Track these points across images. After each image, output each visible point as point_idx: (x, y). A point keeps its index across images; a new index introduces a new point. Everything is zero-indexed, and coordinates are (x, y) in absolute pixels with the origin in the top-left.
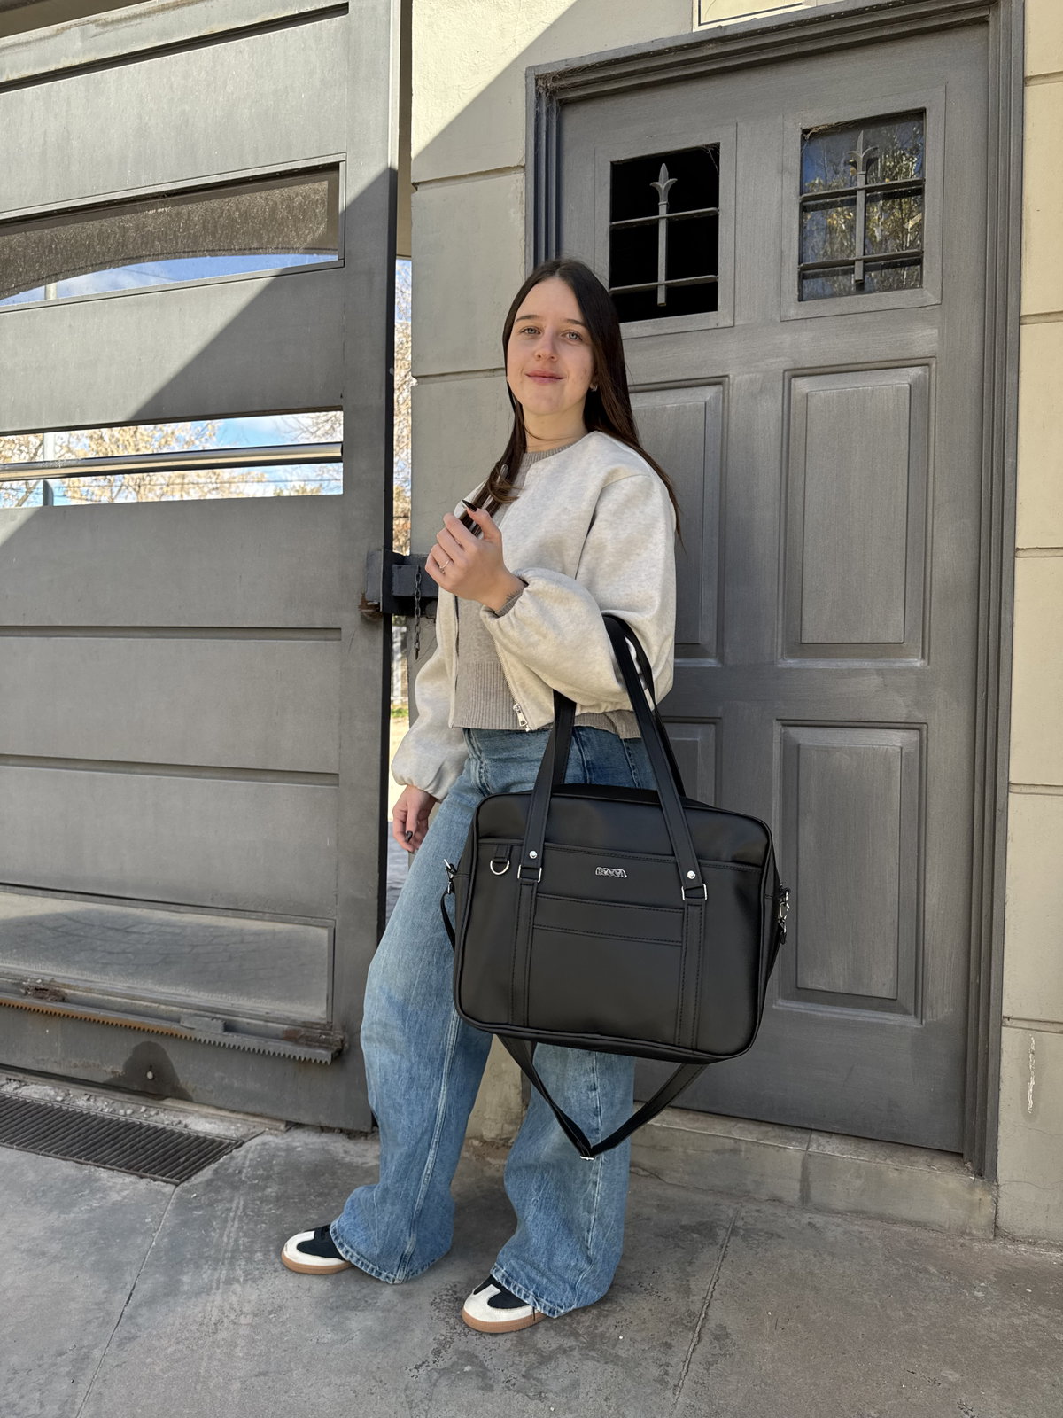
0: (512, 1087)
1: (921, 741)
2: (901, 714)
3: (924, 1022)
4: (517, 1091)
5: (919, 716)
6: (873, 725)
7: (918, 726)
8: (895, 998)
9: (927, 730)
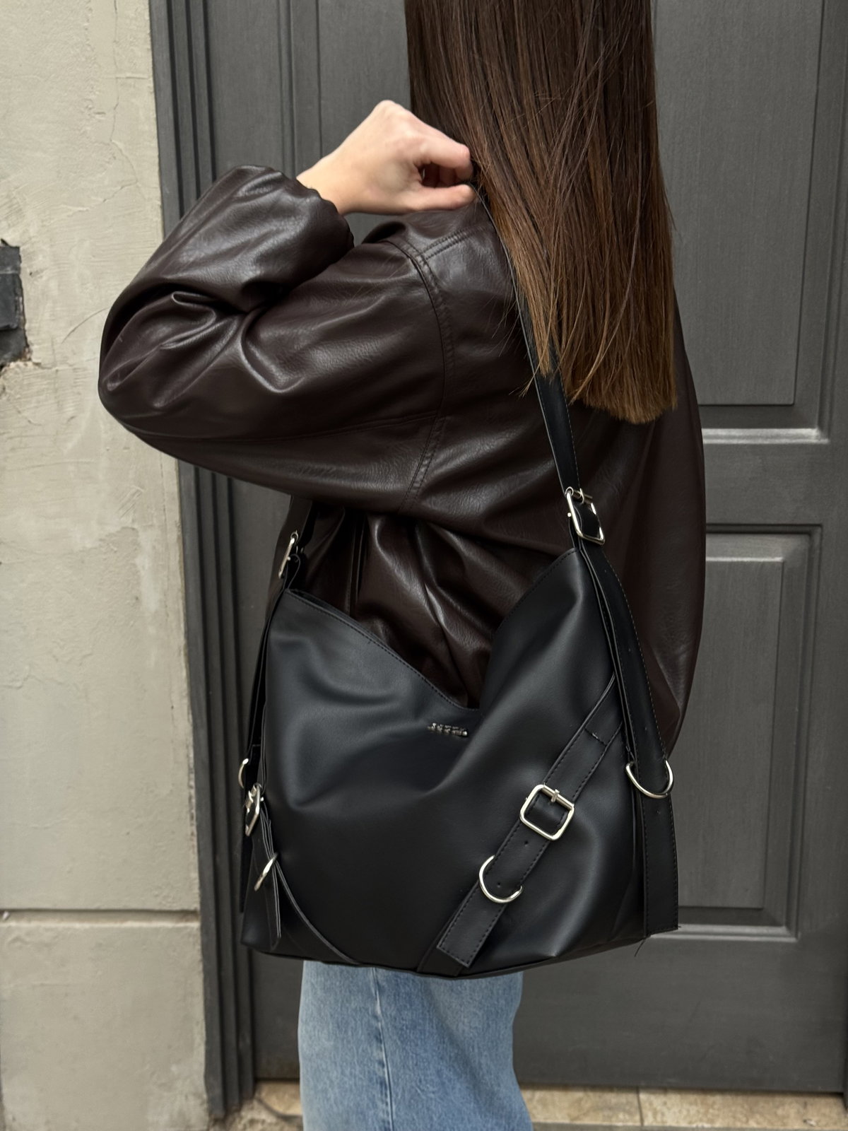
0: (191, 1098)
1: (811, 550)
2: (785, 513)
3: (799, 934)
4: (199, 1101)
5: (808, 516)
6: (743, 528)
7: (807, 529)
8: (760, 907)
9: (822, 535)
